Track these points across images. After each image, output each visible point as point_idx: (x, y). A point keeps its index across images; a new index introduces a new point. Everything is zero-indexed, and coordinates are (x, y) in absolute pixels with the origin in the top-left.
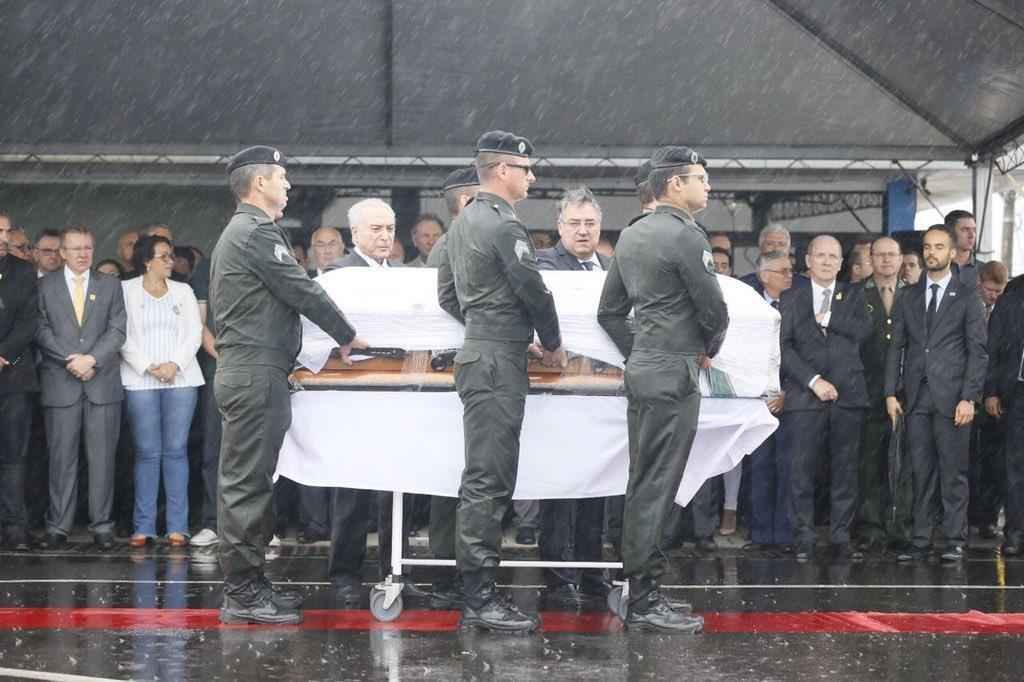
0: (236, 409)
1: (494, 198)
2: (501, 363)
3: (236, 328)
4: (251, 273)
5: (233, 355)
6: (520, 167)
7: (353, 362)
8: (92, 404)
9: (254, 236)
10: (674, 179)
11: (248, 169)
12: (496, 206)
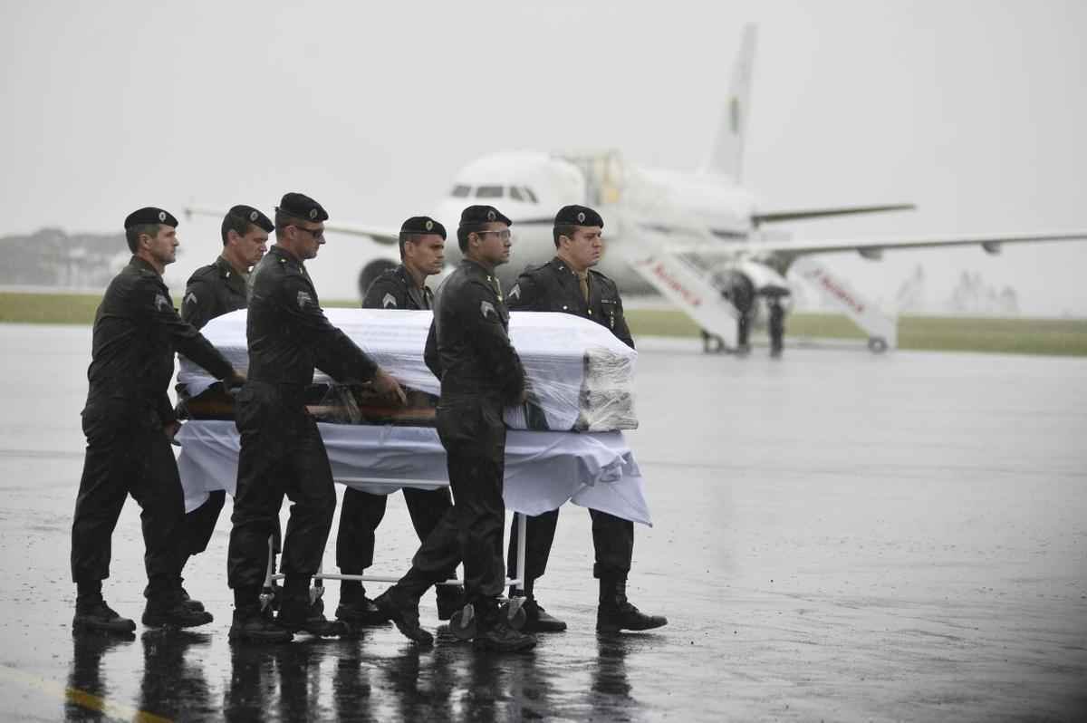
10: (471, 236)
11: (136, 228)
12: (283, 261)
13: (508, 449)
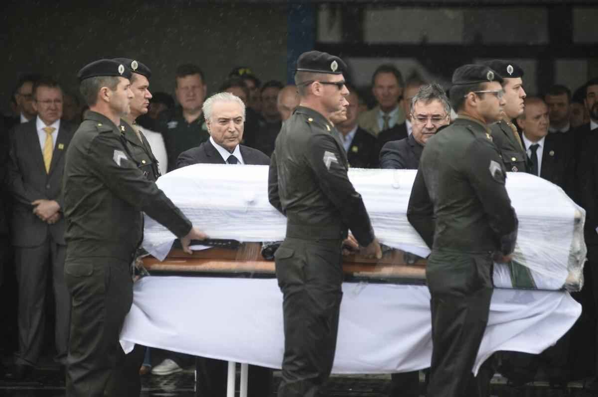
0: (80, 295)
1: (309, 112)
2: (312, 259)
3: (80, 223)
4: (93, 176)
5: (78, 248)
6: (333, 83)
7: (193, 251)
8: (58, 245)
9: (95, 143)
10: (470, 96)
11: (95, 80)
12: (310, 120)
13: (493, 307)
